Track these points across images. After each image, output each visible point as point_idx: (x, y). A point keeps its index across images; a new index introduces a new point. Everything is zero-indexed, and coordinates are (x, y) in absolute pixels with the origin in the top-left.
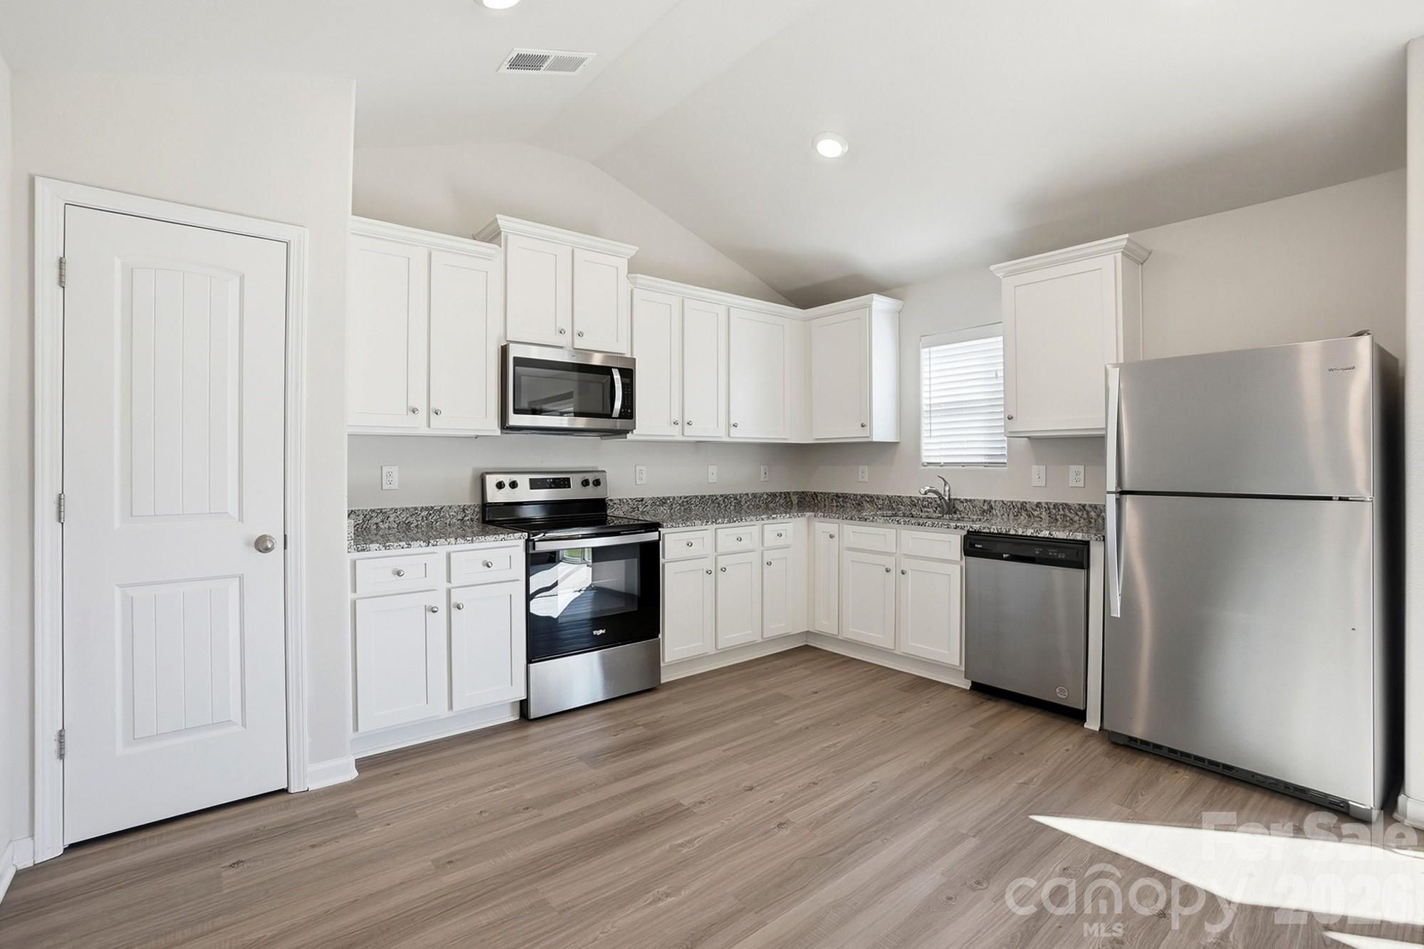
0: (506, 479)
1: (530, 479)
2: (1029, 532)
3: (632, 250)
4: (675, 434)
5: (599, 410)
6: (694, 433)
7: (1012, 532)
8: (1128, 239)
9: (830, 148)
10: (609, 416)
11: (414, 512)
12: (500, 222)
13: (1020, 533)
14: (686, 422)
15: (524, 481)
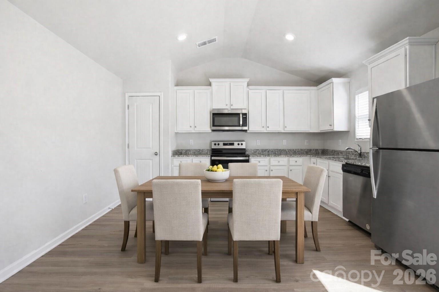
0: (217, 143)
1: (223, 143)
2: (359, 164)
3: (247, 80)
4: (264, 130)
5: (237, 124)
6: (270, 130)
7: (355, 164)
8: (409, 39)
9: (290, 37)
10: (239, 126)
11: (196, 150)
12: (210, 81)
13: (357, 164)
14: (267, 126)
15: (221, 144)
